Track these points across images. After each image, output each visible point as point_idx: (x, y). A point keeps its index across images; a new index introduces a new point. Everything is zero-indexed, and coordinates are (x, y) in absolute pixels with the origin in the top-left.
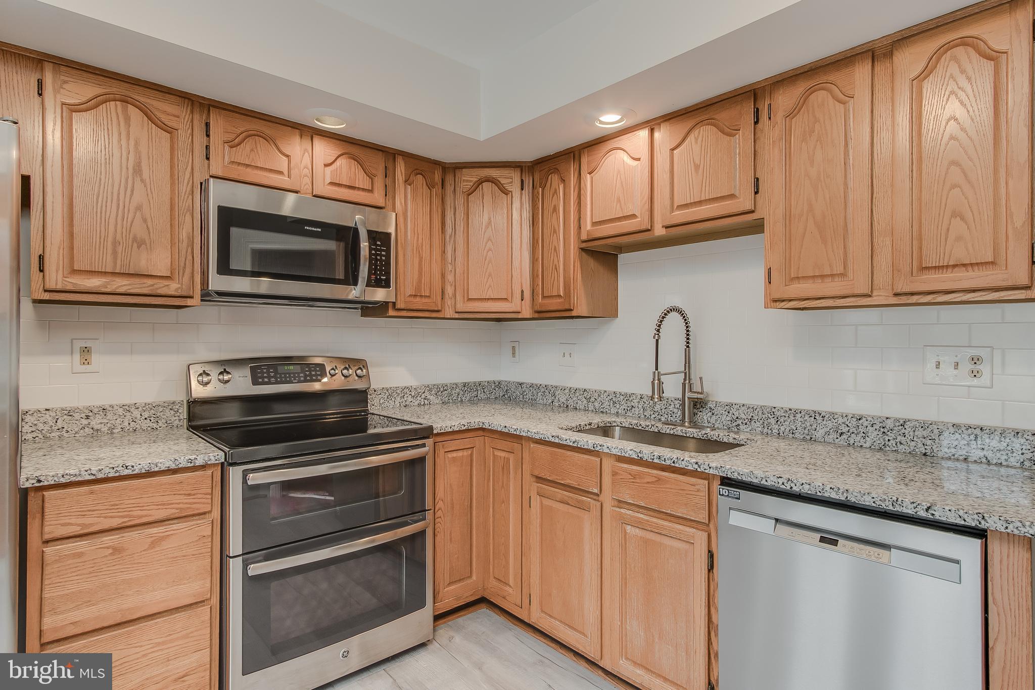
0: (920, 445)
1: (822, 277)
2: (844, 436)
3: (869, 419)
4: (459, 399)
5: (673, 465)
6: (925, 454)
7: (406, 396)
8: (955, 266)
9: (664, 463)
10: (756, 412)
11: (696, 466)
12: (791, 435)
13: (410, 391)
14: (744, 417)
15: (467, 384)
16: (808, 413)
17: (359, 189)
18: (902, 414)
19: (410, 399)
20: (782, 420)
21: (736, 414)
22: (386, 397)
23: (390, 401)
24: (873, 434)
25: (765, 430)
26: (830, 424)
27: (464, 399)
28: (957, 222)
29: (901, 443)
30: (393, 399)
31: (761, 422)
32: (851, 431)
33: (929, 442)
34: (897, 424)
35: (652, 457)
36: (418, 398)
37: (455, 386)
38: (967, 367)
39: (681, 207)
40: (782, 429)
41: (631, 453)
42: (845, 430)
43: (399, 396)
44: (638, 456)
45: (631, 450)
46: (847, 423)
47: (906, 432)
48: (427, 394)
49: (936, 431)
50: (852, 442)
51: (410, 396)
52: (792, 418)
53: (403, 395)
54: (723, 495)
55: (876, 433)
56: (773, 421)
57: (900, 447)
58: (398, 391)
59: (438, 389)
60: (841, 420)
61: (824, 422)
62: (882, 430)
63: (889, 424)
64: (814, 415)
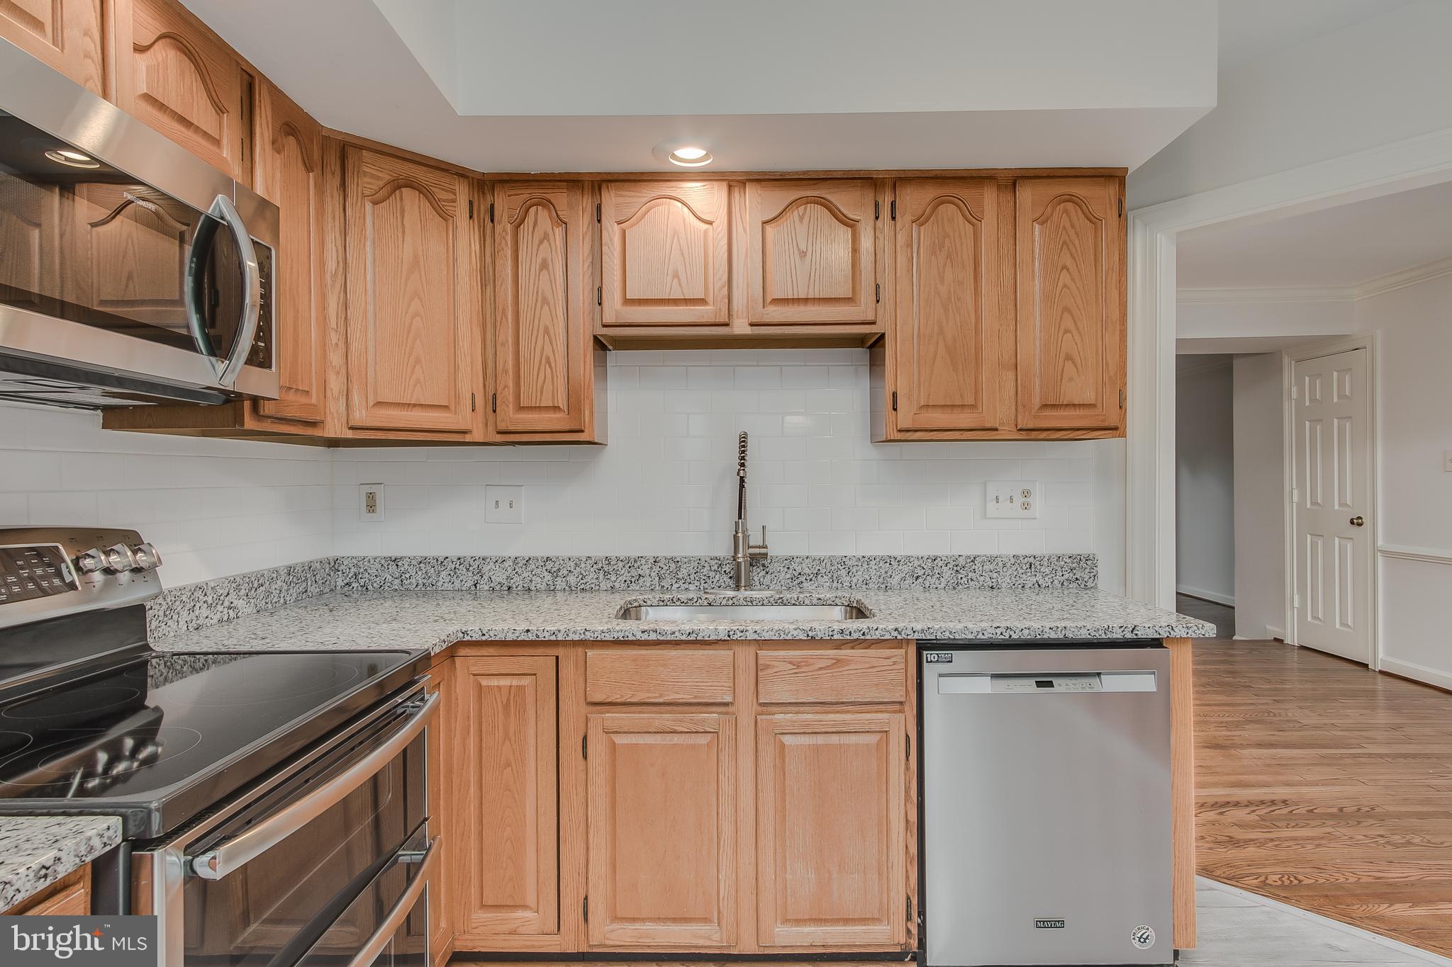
0: (988, 579)
1: (953, 406)
2: (920, 580)
3: (943, 558)
4: (282, 601)
5: (863, 637)
6: (992, 587)
7: (198, 605)
8: (1067, 405)
9: (848, 637)
10: (824, 564)
11: (896, 634)
12: (864, 586)
13: (206, 595)
14: (807, 571)
15: (292, 570)
16: (882, 559)
17: (197, 129)
18: (973, 553)
19: (205, 612)
20: (854, 570)
21: (799, 569)
22: (161, 613)
23: (170, 623)
24: (947, 573)
25: (835, 584)
26: (906, 569)
27: (288, 599)
28: (1069, 365)
29: (972, 580)
30: (175, 617)
31: (830, 575)
32: (927, 573)
33: (995, 575)
34: (969, 560)
35: (831, 633)
36: (218, 606)
37: (275, 575)
38: (1019, 500)
39: (776, 301)
40: (855, 580)
41: (795, 633)
42: (921, 572)
43: (187, 608)
44: (808, 636)
45: (796, 629)
46: (922, 565)
47: (976, 567)
48: (233, 596)
49: (1000, 564)
50: (927, 585)
51: (206, 605)
52: (865, 566)
53: (192, 604)
54: (931, 662)
55: (950, 572)
56: (843, 572)
57: (972, 583)
58: (184, 598)
59: (251, 584)
60: (917, 563)
61: (900, 568)
62: (955, 568)
63: (962, 561)
64: (889, 560)
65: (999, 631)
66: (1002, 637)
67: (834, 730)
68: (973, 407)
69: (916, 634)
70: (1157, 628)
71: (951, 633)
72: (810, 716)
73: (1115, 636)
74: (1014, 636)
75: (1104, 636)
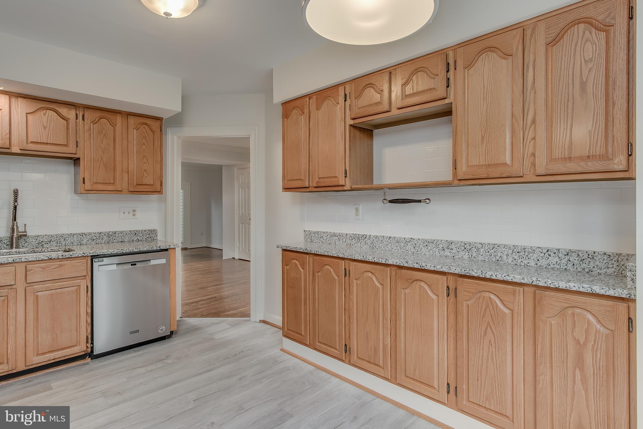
0: (120, 239)
2: (94, 241)
3: (104, 233)
5: (71, 257)
6: (122, 242)
8: (145, 185)
9: (65, 257)
10: (53, 237)
11: (83, 254)
12: (71, 244)
14: (46, 240)
16: (80, 234)
18: (114, 230)
20: (67, 239)
21: (42, 240)
24: (105, 238)
25: (59, 244)
26: (89, 237)
28: (145, 173)
29: (114, 239)
31: (56, 241)
32: (97, 238)
33: (123, 237)
34: (113, 233)
35: (58, 256)
38: (132, 213)
39: (32, 143)
40: (67, 242)
41: (43, 257)
42: (95, 238)
44: (48, 258)
45: (43, 256)
46: (96, 236)
47: (116, 235)
49: (125, 234)
50: (97, 242)
52: (72, 237)
54: (96, 262)
55: (106, 237)
56: (62, 240)
57: (114, 241)
60: (93, 235)
61: (87, 237)
62: (108, 236)
63: (111, 234)
64: (82, 234)
65: (119, 251)
66: (120, 252)
67: (59, 288)
68: (113, 183)
69: (91, 254)
70: (166, 246)
71: (103, 252)
72: (49, 285)
73: (154, 249)
74: (124, 252)
75: (151, 249)
